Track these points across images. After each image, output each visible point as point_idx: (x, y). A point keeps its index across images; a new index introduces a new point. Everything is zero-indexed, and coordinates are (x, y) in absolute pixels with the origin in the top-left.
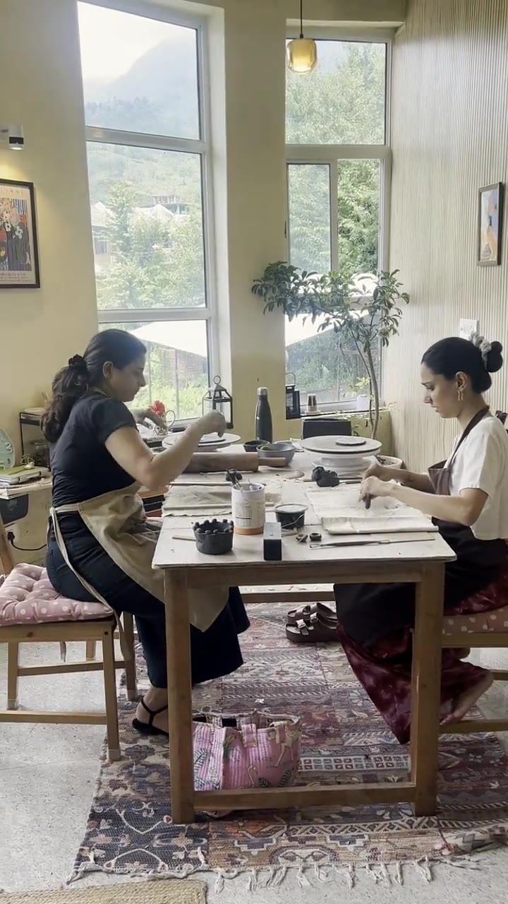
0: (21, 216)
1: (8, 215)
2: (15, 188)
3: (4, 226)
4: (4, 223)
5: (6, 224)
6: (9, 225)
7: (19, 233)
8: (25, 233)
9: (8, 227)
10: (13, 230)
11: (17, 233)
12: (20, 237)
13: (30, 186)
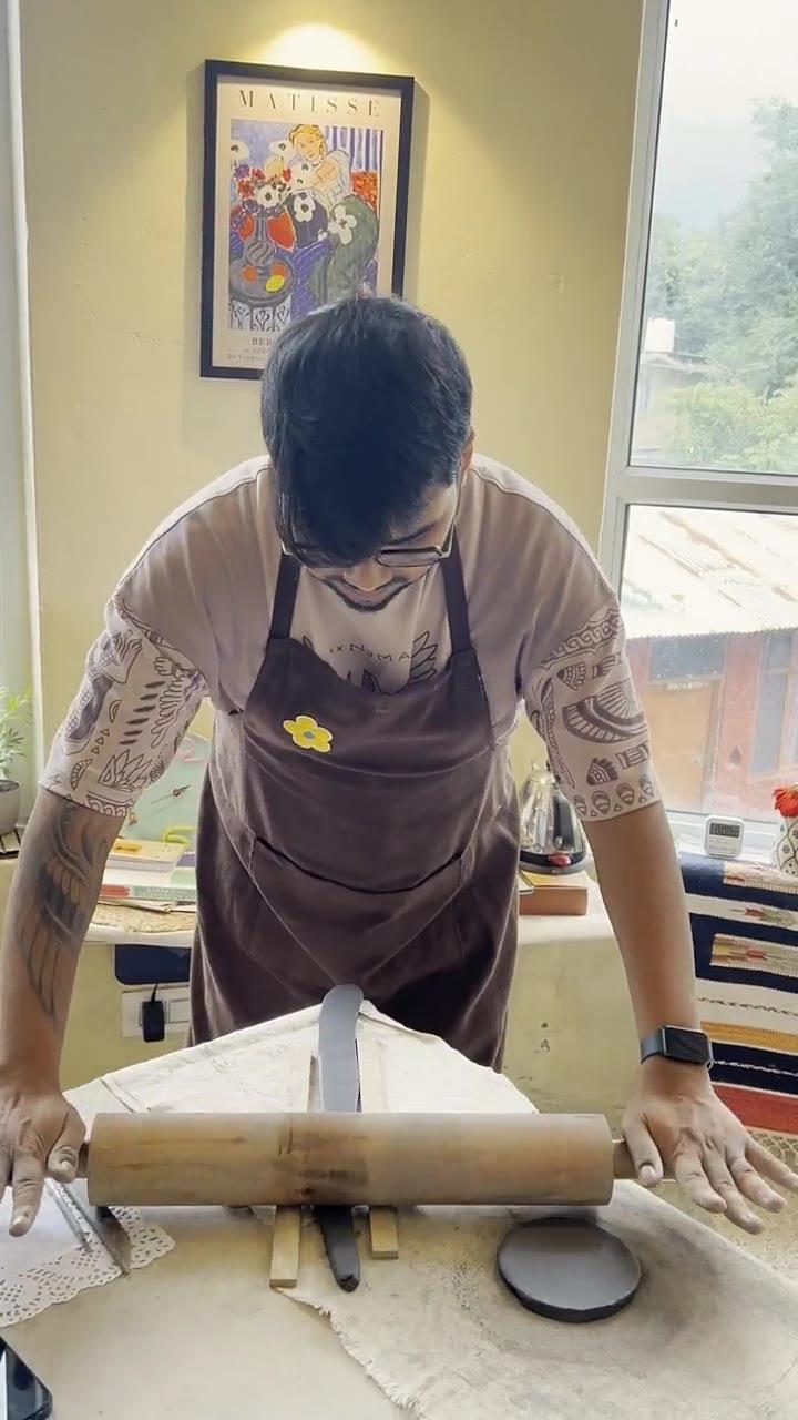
0: (355, 178)
1: (308, 176)
2: (342, 97)
3: (291, 208)
4: (291, 198)
5: (298, 203)
6: (309, 202)
7: (342, 228)
8: (368, 225)
9: (305, 208)
10: (321, 217)
11: (333, 227)
12: (346, 238)
13: (403, 87)
